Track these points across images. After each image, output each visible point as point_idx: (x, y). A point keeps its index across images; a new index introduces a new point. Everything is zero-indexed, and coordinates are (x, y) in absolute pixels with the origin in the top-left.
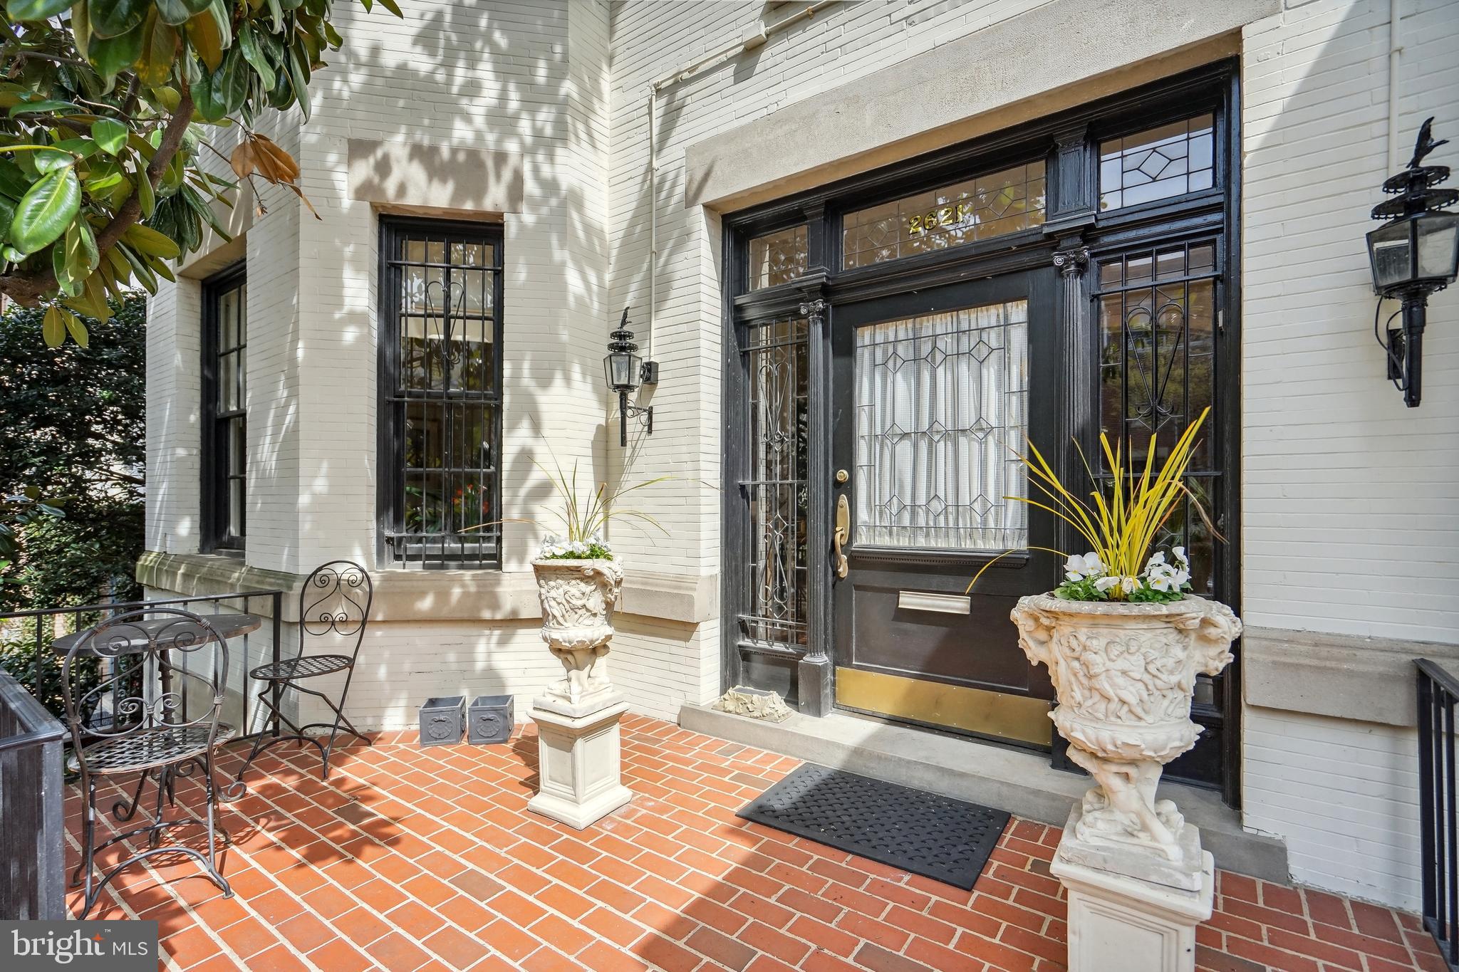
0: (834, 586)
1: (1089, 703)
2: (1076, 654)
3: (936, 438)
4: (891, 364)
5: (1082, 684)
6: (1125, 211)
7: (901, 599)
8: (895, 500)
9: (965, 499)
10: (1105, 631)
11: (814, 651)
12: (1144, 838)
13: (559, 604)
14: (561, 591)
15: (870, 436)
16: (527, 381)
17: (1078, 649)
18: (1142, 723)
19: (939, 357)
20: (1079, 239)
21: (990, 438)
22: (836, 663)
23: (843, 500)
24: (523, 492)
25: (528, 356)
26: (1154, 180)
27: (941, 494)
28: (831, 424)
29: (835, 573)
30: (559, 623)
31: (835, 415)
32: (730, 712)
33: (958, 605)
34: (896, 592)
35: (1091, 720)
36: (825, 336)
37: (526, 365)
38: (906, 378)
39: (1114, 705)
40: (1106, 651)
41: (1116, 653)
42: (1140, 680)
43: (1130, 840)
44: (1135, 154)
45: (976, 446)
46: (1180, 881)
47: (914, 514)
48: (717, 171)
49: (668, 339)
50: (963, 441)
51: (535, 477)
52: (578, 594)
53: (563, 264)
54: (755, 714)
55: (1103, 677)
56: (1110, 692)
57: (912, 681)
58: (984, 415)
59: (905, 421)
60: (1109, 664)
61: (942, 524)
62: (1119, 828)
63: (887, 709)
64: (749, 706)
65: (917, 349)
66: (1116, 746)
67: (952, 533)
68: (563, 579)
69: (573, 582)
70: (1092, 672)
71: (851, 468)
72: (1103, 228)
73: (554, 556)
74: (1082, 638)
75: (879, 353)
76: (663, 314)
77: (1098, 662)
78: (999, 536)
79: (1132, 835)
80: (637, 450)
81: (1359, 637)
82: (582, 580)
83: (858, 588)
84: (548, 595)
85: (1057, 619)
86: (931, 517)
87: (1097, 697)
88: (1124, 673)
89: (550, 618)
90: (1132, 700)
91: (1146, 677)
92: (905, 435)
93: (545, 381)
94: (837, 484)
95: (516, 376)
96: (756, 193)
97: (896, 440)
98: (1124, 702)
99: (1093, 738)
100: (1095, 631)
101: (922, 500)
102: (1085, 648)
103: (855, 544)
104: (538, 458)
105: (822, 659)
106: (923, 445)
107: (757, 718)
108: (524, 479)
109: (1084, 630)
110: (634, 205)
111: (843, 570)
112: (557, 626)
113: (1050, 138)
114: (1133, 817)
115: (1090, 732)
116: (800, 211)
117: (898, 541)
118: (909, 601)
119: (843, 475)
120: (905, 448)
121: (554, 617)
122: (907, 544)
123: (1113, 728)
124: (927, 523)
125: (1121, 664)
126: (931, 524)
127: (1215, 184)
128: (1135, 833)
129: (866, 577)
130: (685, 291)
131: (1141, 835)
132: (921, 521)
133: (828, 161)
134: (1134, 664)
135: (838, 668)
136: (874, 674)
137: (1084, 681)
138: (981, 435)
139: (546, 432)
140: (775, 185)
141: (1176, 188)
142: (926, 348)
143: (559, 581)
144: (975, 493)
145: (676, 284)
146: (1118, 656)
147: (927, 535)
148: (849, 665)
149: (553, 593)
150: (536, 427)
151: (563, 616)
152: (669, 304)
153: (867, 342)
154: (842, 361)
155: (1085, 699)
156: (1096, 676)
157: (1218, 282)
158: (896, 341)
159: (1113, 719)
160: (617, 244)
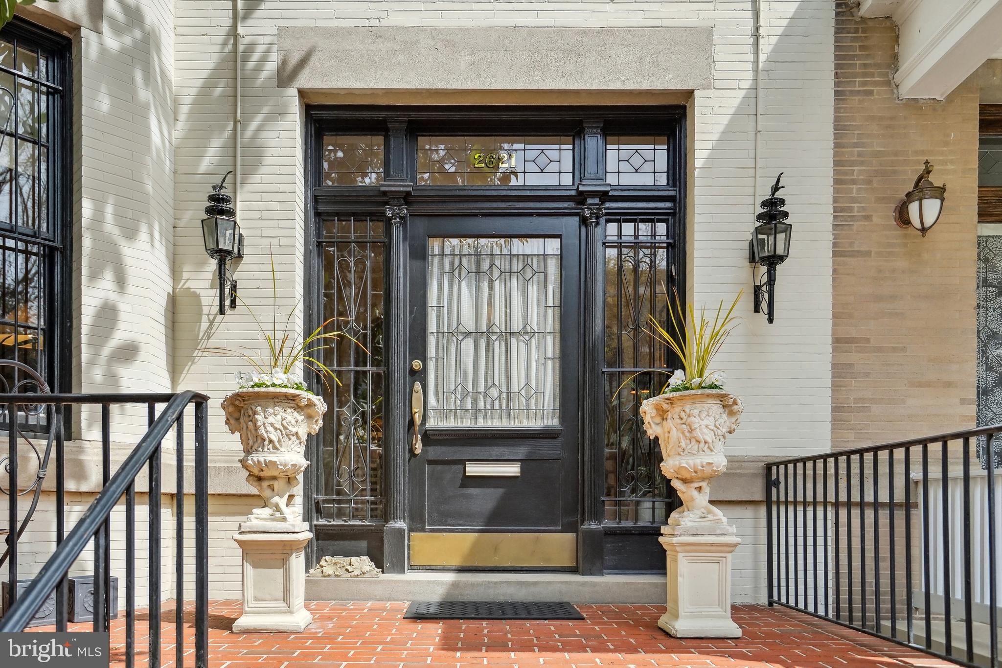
0: (409, 460)
1: (690, 446)
2: (684, 421)
3: (494, 337)
4: (456, 273)
5: (686, 437)
6: (620, 188)
7: (467, 469)
8: (460, 388)
9: (515, 388)
10: (698, 405)
11: (395, 518)
12: (710, 517)
13: (276, 429)
14: (279, 417)
15: (438, 333)
16: (110, 227)
17: (685, 418)
18: (713, 453)
19: (496, 273)
20: (598, 199)
21: (533, 340)
22: (411, 530)
23: (418, 386)
24: (106, 351)
25: (111, 199)
26: (637, 171)
27: (497, 382)
28: (408, 319)
29: (411, 451)
30: (275, 448)
31: (411, 312)
32: (329, 576)
33: (513, 470)
34: (463, 463)
35: (690, 456)
36: (404, 239)
37: (109, 210)
38: (469, 287)
39: (702, 444)
40: (699, 416)
41: (704, 415)
42: (712, 430)
43: (704, 519)
44: (627, 149)
45: (522, 345)
46: (728, 529)
47: (475, 401)
48: (315, 60)
49: (256, 215)
50: (514, 341)
51: (119, 337)
52: (293, 422)
53: (146, 107)
54: (356, 573)
55: (698, 430)
56: (701, 438)
57: (477, 534)
58: (529, 323)
59: (468, 323)
60: (701, 422)
61: (497, 406)
62: (698, 516)
63: (456, 562)
64: (349, 568)
65: (478, 264)
66: (703, 467)
67: (504, 414)
68: (280, 406)
69: (289, 410)
70: (693, 428)
71: (424, 360)
72: (612, 196)
73: (274, 385)
74: (688, 411)
75: (447, 261)
76: (248, 187)
77: (696, 421)
78: (539, 415)
79: (704, 517)
80: (216, 325)
81: (742, 456)
82: (295, 409)
83: (430, 462)
84: (266, 421)
85: (672, 404)
86: (489, 401)
87: (693, 441)
88: (707, 426)
89: (266, 443)
90: (710, 440)
91: (715, 429)
92: (468, 334)
93: (131, 234)
94: (413, 372)
95: (98, 219)
96: (352, 94)
97: (460, 338)
98: (705, 442)
99: (692, 464)
100: (694, 406)
101: (481, 389)
102: (689, 416)
103: (427, 425)
104: (122, 316)
105: (401, 525)
106: (483, 343)
107: (357, 576)
108: (107, 337)
109: (689, 406)
110: (211, 65)
111: (419, 447)
112: (272, 451)
113: (581, 122)
114: (703, 510)
115: (691, 462)
116: (384, 121)
117: (462, 422)
118: (473, 470)
119: (417, 364)
120: (468, 345)
121: (271, 441)
122: (469, 424)
123: (702, 457)
124: (485, 406)
125: (706, 422)
126: (488, 407)
127: (668, 184)
128: (706, 516)
129: (435, 452)
130: (277, 169)
131: (709, 515)
132: (481, 405)
133: (427, 87)
134: (710, 421)
135: (412, 534)
136: (445, 534)
137: (688, 434)
138: (527, 338)
139: (130, 289)
140: (373, 92)
141: (646, 180)
142: (485, 265)
143: (277, 408)
144: (522, 384)
145: (267, 161)
146: (705, 417)
147: (485, 417)
148: (423, 530)
149: (271, 419)
150: (121, 282)
151: (279, 441)
152: (257, 178)
153: (436, 251)
154: (418, 263)
155: (687, 445)
156: (695, 429)
157: (670, 247)
158: (461, 255)
159: (701, 452)
160: (188, 100)
